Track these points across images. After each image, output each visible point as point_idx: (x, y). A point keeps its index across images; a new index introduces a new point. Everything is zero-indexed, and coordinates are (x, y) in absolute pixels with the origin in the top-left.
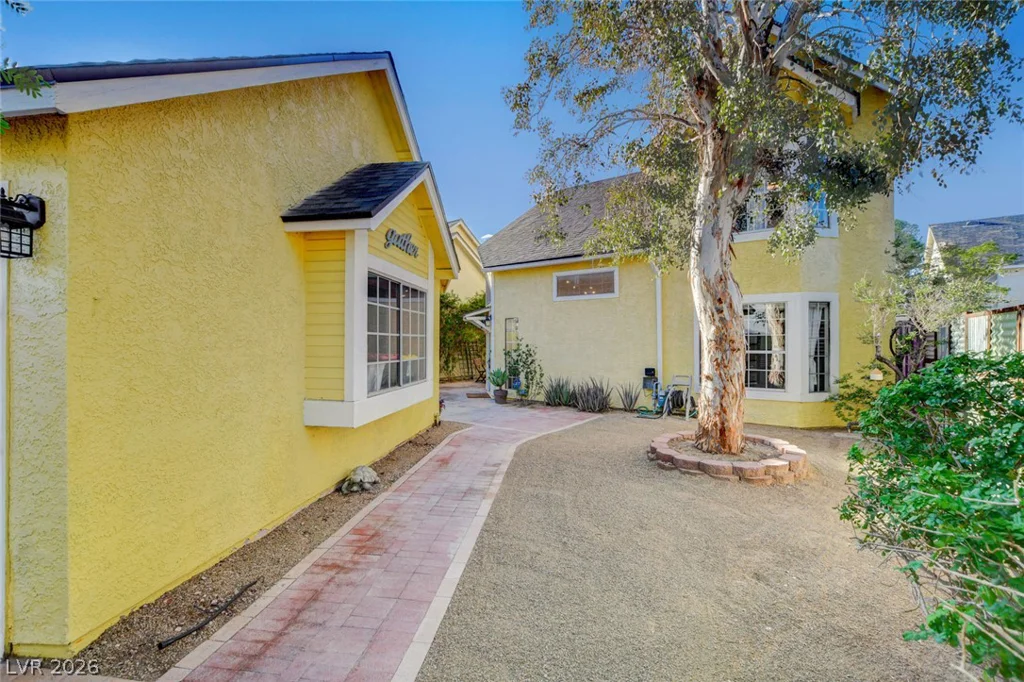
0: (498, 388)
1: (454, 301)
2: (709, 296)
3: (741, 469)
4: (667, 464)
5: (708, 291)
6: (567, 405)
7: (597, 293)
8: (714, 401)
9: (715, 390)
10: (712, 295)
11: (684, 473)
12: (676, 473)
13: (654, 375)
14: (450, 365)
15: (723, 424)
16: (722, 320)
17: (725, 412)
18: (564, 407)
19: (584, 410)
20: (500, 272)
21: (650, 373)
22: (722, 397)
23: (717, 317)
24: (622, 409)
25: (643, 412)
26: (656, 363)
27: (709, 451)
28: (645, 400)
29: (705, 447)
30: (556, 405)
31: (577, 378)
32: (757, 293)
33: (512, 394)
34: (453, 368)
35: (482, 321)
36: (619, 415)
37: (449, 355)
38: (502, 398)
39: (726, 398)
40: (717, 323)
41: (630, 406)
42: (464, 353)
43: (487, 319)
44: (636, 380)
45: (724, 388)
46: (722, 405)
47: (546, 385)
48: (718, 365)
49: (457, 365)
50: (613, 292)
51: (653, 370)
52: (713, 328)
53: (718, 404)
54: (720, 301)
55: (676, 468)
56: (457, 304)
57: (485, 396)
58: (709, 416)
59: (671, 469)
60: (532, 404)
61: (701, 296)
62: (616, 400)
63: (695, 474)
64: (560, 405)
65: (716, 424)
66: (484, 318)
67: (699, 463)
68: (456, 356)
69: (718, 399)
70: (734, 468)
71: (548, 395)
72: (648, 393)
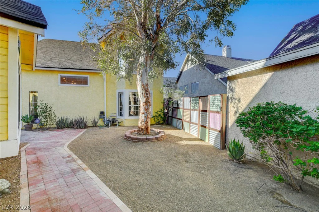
0: (27, 124)
2: (144, 90)
3: (157, 138)
4: (137, 141)
5: (144, 88)
7: (76, 84)
8: (145, 120)
9: (145, 117)
10: (145, 89)
11: (143, 142)
12: (140, 143)
13: (103, 114)
15: (147, 126)
16: (147, 97)
17: (148, 123)
18: (67, 128)
19: (77, 128)
21: (102, 113)
22: (147, 119)
23: (146, 96)
24: (92, 126)
25: (100, 126)
26: (104, 110)
27: (143, 135)
28: (100, 123)
29: (142, 134)
30: (62, 128)
31: (72, 117)
33: (36, 126)
36: (91, 128)
38: (29, 128)
39: (148, 119)
40: (146, 97)
41: (95, 125)
44: (97, 116)
45: (148, 116)
46: (147, 121)
47: (57, 119)
48: (146, 109)
50: (87, 84)
51: (103, 112)
52: (145, 99)
53: (146, 121)
54: (147, 91)
55: (140, 141)
58: (143, 124)
59: (138, 142)
60: (49, 129)
61: (141, 89)
62: (90, 124)
63: (146, 142)
64: (64, 128)
65: (145, 127)
67: (147, 138)
69: (146, 119)
70: (156, 138)
71: (58, 124)
72: (101, 120)
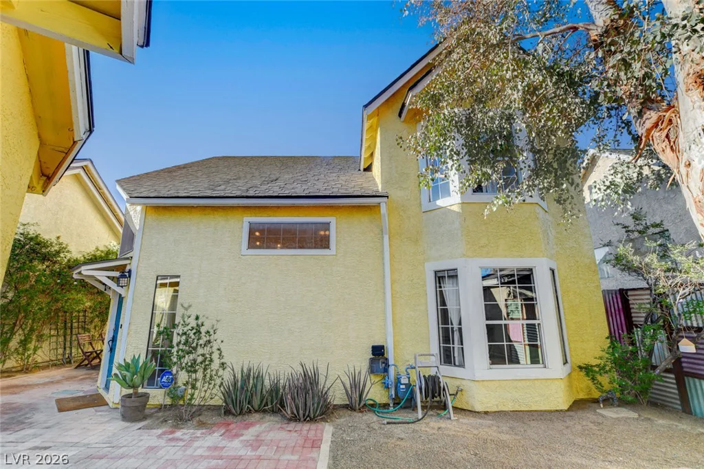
0: (130, 391)
1: (58, 252)
6: (262, 410)
13: (383, 354)
14: (31, 346)
19: (295, 419)
20: (157, 208)
21: (378, 351)
24: (346, 408)
25: (374, 407)
26: (386, 338)
28: (371, 389)
30: (242, 412)
32: (506, 257)
33: (157, 396)
34: (35, 350)
35: (112, 278)
37: (32, 330)
38: (135, 410)
42: (60, 325)
43: (123, 276)
44: (361, 361)
47: (227, 376)
49: (45, 345)
50: (327, 247)
51: (382, 347)
56: (64, 258)
57: (95, 401)
62: (336, 394)
64: (249, 412)
66: (117, 274)
68: (46, 332)
71: (227, 394)
72: (375, 379)
